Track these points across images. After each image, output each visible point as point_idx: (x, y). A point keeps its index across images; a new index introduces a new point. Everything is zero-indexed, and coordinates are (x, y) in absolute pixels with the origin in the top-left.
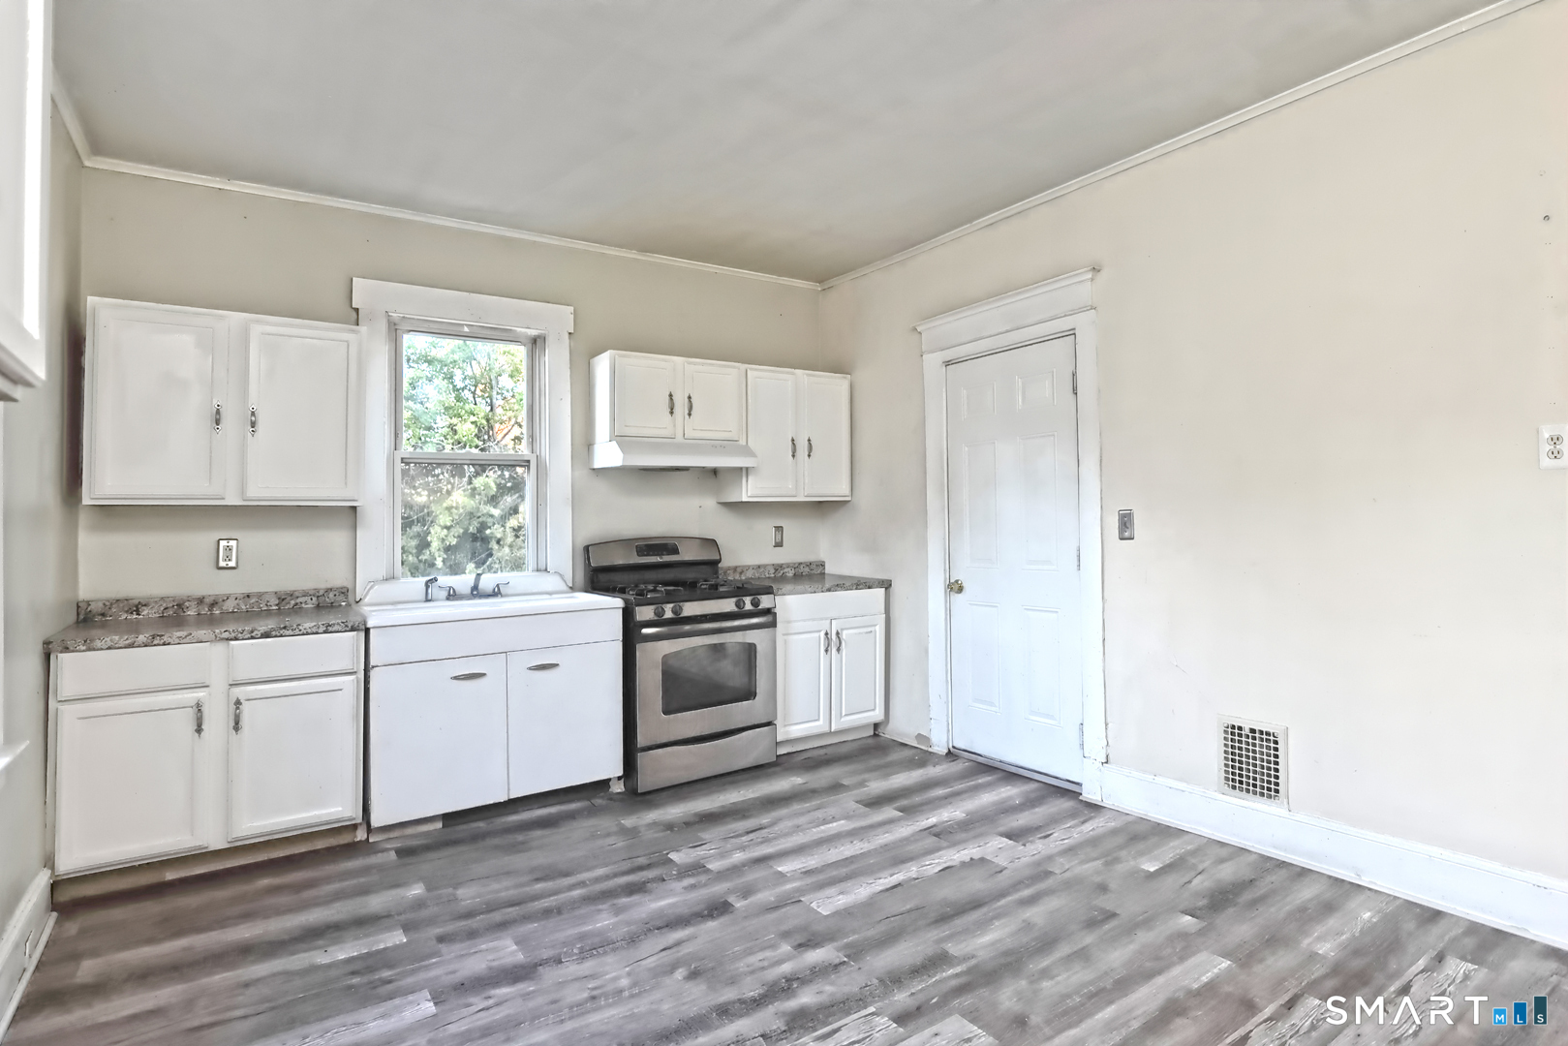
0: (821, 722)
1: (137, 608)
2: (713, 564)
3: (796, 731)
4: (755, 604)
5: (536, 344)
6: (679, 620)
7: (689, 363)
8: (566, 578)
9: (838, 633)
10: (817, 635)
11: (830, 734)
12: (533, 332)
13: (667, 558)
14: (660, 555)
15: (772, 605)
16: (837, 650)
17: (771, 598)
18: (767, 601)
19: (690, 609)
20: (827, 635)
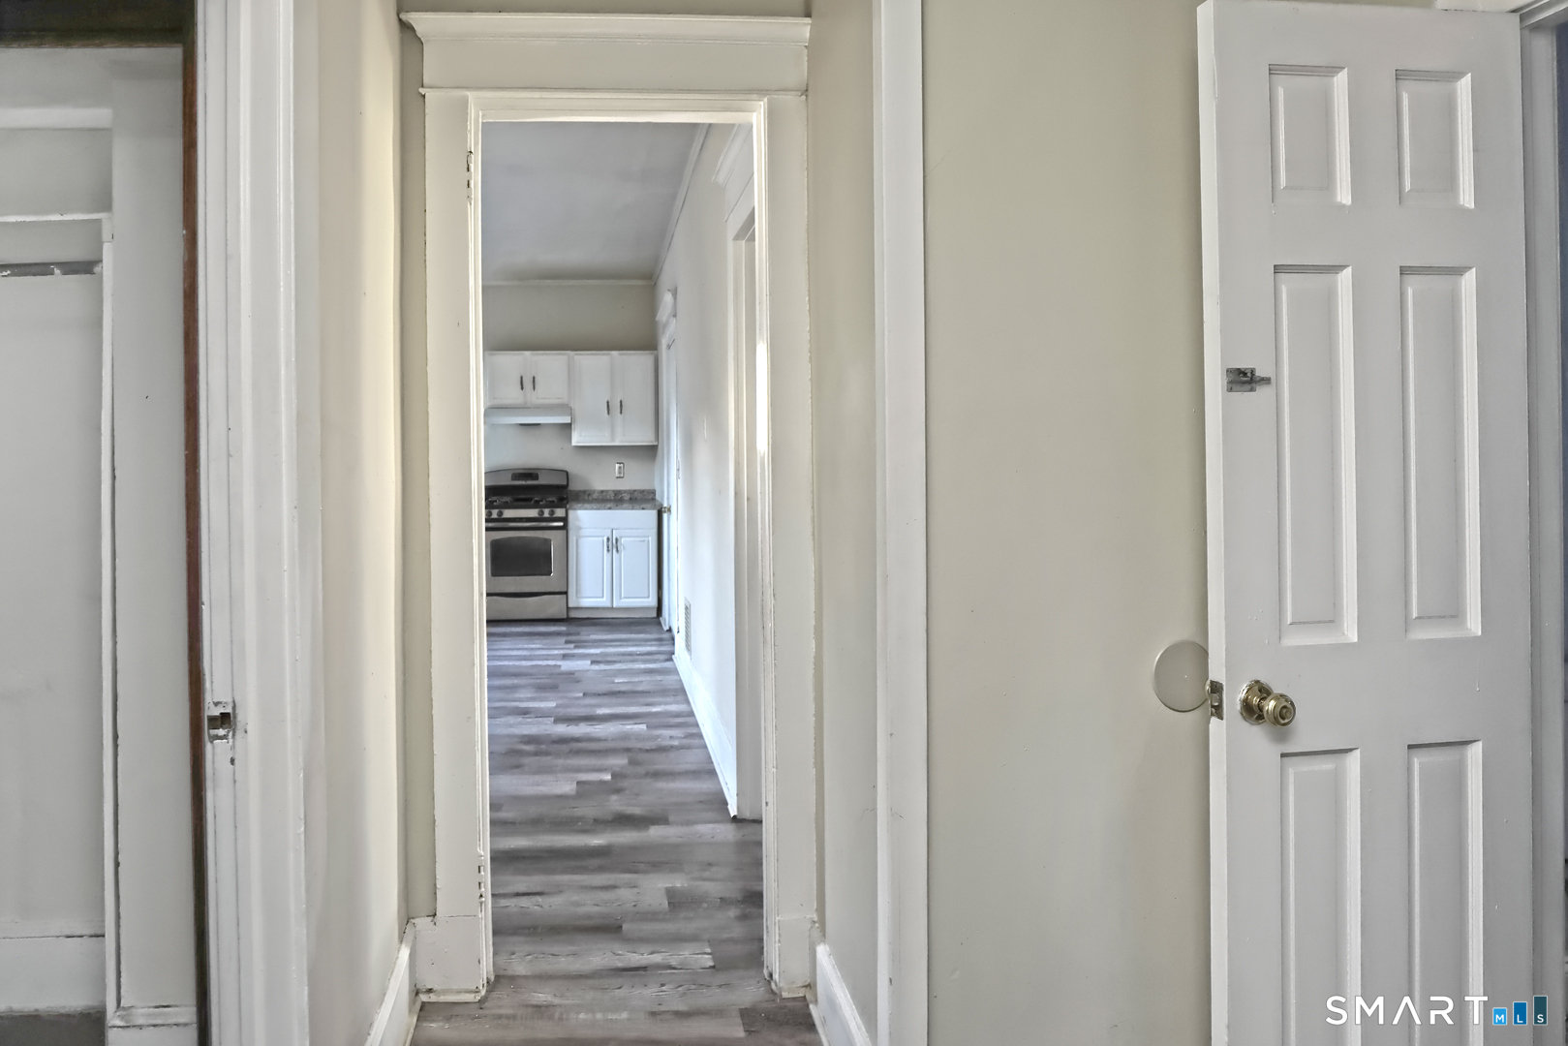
0: (605, 599)
2: (565, 487)
3: (586, 602)
4: (552, 513)
6: (500, 520)
7: (535, 355)
9: (617, 539)
10: (601, 539)
11: (612, 609)
13: (529, 482)
14: (526, 480)
15: (564, 515)
16: (617, 551)
17: (564, 510)
18: (560, 512)
19: (508, 513)
20: (608, 539)
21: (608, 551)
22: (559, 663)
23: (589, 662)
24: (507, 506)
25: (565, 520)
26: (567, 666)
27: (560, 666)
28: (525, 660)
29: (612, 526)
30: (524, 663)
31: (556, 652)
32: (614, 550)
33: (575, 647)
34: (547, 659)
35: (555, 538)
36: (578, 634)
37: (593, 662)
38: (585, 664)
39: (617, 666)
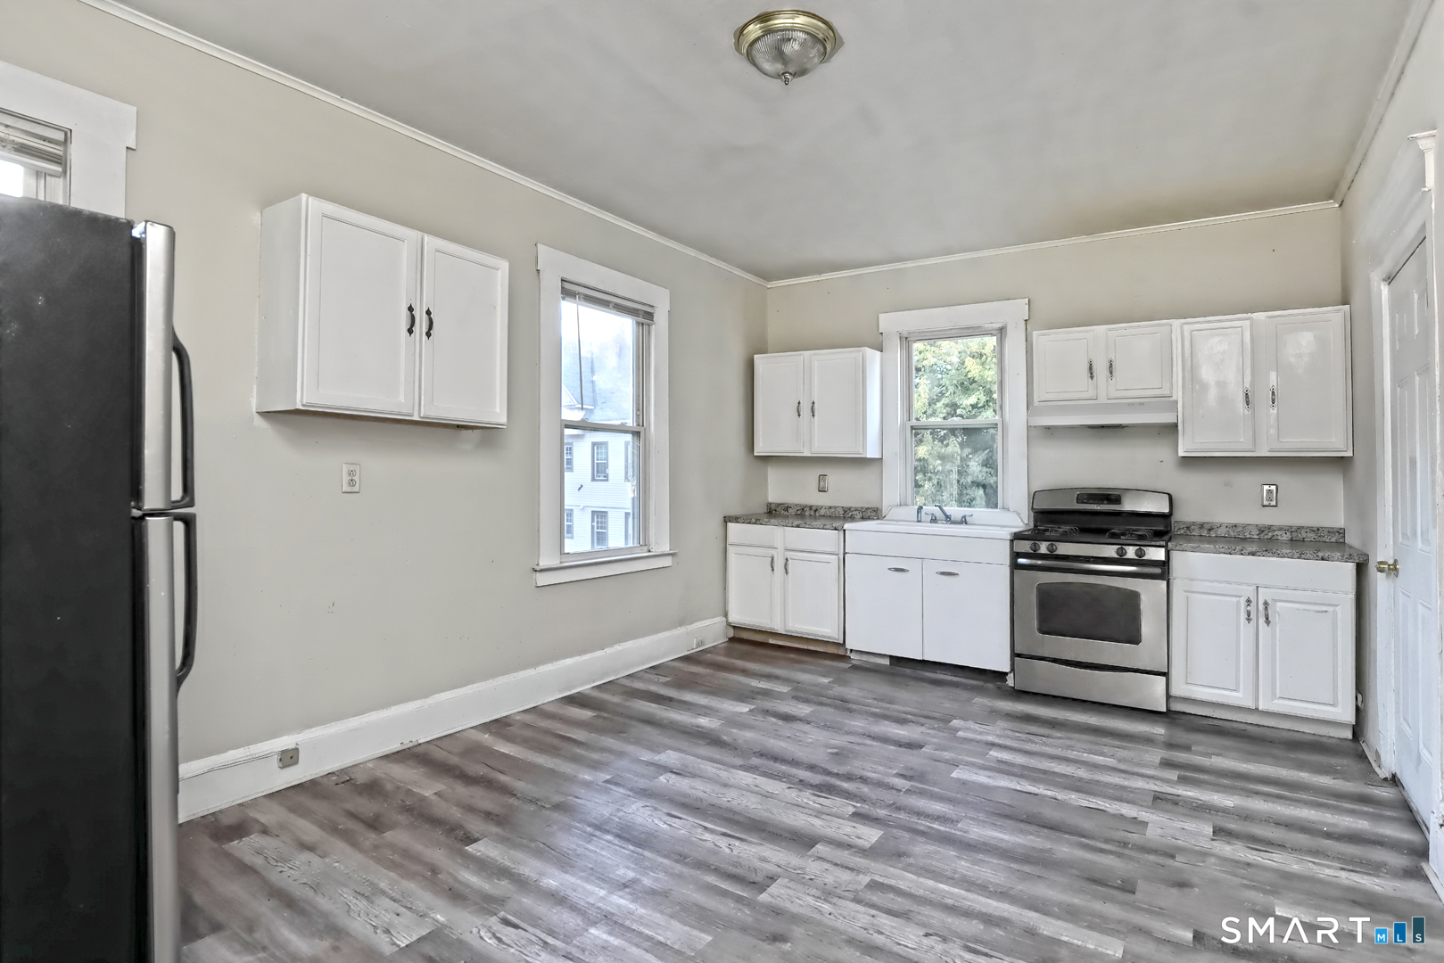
0: (1242, 692)
1: (787, 509)
2: (1167, 517)
4: (1140, 553)
5: (1001, 332)
6: (1051, 556)
7: (1110, 330)
8: (1022, 515)
9: (1266, 603)
10: (1234, 599)
11: (1256, 711)
12: (999, 325)
13: (1104, 507)
14: (1100, 504)
15: (1162, 557)
16: (1267, 621)
17: (1162, 551)
18: (1157, 554)
19: (1064, 549)
20: (1249, 601)
21: (1249, 619)
22: (1144, 815)
23: (1208, 830)
24: (1065, 538)
25: (1165, 565)
26: (1160, 827)
27: (1145, 824)
28: (1078, 790)
29: (1259, 582)
30: (1074, 798)
31: (1139, 784)
32: (1262, 620)
33: (1183, 780)
34: (1120, 800)
35: (1150, 593)
36: (1187, 748)
37: (1219, 832)
38: (1198, 832)
39: (1277, 860)
